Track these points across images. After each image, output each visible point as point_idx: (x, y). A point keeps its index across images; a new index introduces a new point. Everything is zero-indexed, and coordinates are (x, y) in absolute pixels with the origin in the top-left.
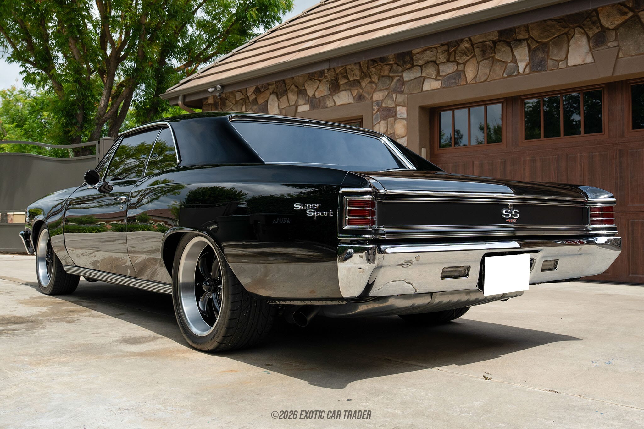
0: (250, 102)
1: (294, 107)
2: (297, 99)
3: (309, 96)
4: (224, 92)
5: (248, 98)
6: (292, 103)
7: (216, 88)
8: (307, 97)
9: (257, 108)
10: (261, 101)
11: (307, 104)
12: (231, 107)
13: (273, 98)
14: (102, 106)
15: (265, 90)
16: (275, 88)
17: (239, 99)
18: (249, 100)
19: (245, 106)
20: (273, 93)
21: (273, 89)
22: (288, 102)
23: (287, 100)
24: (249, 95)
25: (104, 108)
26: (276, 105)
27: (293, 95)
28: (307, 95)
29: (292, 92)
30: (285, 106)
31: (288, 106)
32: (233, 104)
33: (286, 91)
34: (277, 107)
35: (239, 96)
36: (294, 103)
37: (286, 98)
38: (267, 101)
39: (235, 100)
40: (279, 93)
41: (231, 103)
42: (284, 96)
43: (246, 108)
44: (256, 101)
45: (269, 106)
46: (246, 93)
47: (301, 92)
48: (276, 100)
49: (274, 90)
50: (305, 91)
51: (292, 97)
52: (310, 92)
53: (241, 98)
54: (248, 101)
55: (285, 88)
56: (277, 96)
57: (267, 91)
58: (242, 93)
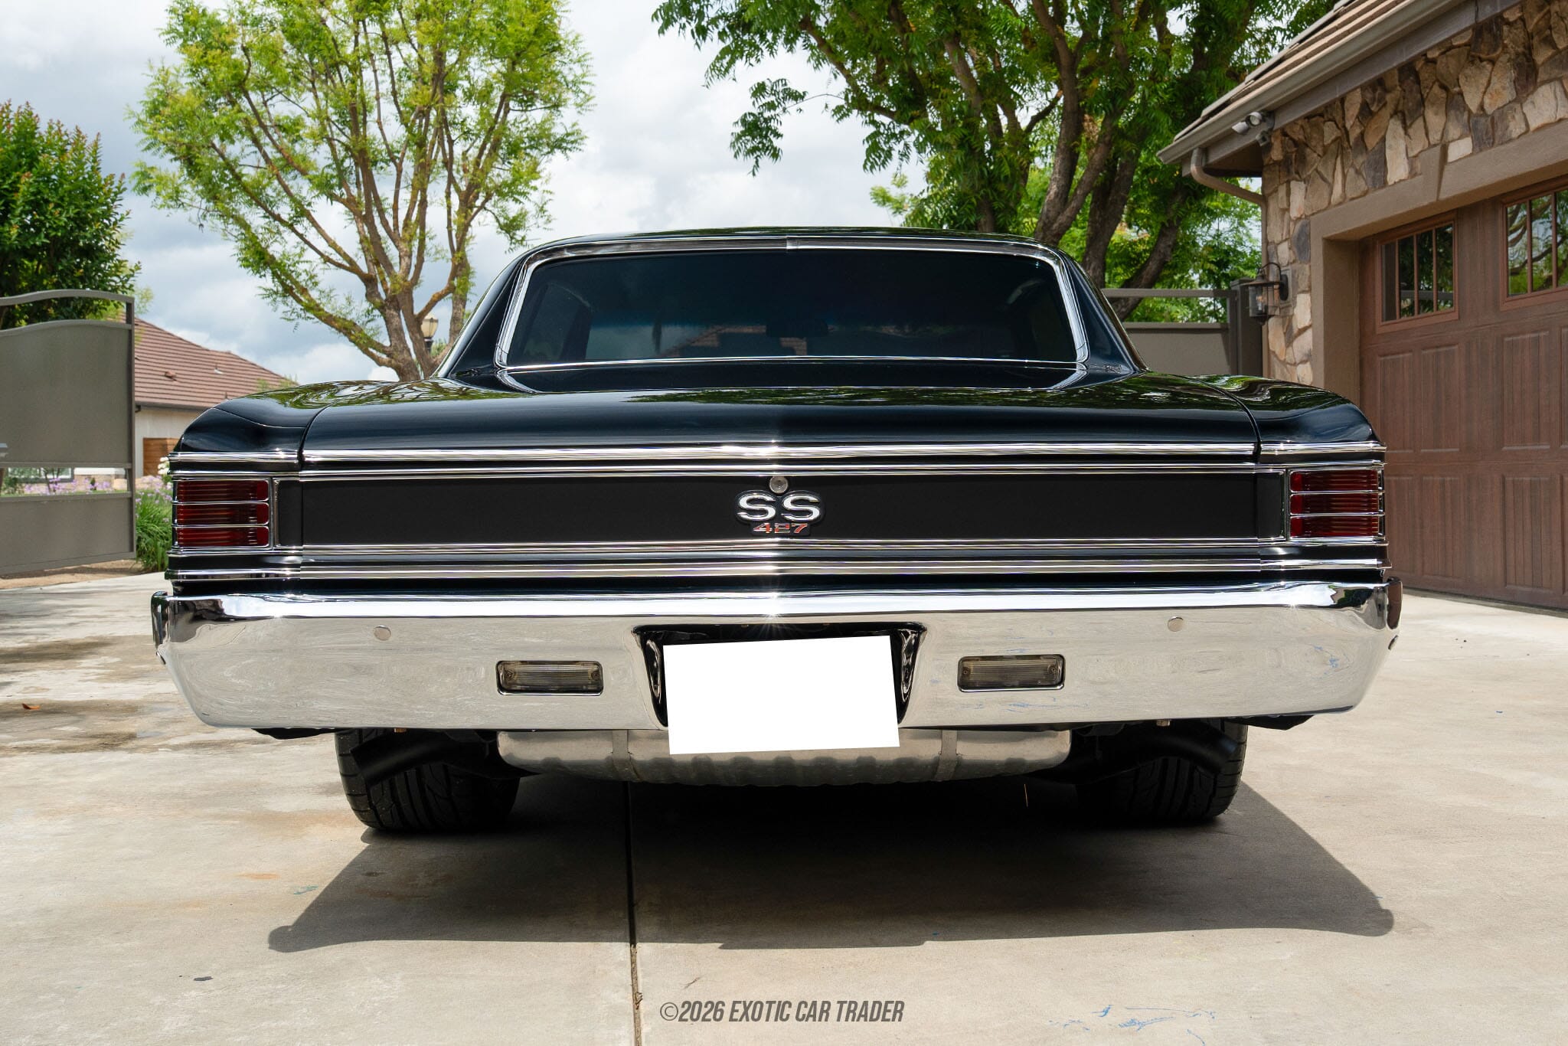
0: (1351, 147)
1: (1437, 150)
2: (1445, 124)
3: (1470, 112)
4: (1276, 128)
5: (1347, 133)
6: (1435, 137)
7: (1248, 120)
8: (1466, 117)
9: (1363, 163)
10: (1371, 141)
11: (1467, 136)
12: (1315, 167)
13: (1395, 126)
14: (1052, 197)
15: (1380, 109)
16: (1399, 101)
17: (1330, 141)
18: (1348, 141)
19: (1342, 159)
20: (1395, 113)
21: (1395, 102)
22: (1427, 134)
23: (1424, 131)
24: (1348, 126)
25: (1057, 200)
26: (1402, 148)
27: (1436, 114)
28: (1466, 108)
29: (1433, 104)
30: (1419, 150)
31: (1427, 146)
32: (1319, 155)
33: (1422, 103)
34: (1404, 155)
35: (1330, 132)
36: (1438, 137)
37: (1422, 123)
38: (1383, 140)
39: (1324, 146)
40: (1406, 112)
41: (1315, 155)
42: (1417, 118)
43: (1342, 163)
44: (1363, 140)
45: (1388, 153)
46: (1342, 122)
47: (1453, 102)
48: (1401, 131)
49: (1397, 106)
50: (1460, 98)
51: (1434, 118)
52: (1472, 101)
53: (1333, 137)
54: (1346, 145)
55: (1419, 96)
56: (1404, 122)
57: (1384, 109)
58: (1336, 123)
